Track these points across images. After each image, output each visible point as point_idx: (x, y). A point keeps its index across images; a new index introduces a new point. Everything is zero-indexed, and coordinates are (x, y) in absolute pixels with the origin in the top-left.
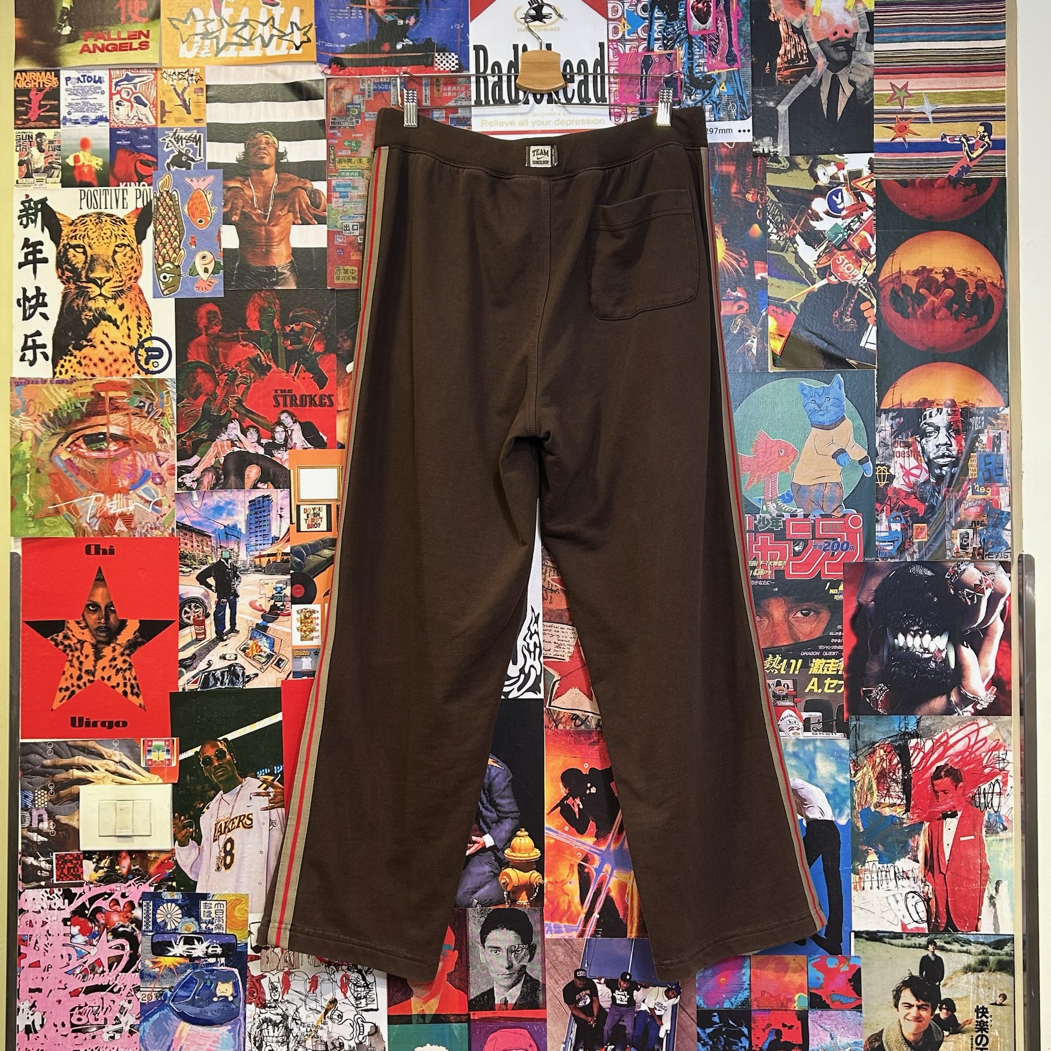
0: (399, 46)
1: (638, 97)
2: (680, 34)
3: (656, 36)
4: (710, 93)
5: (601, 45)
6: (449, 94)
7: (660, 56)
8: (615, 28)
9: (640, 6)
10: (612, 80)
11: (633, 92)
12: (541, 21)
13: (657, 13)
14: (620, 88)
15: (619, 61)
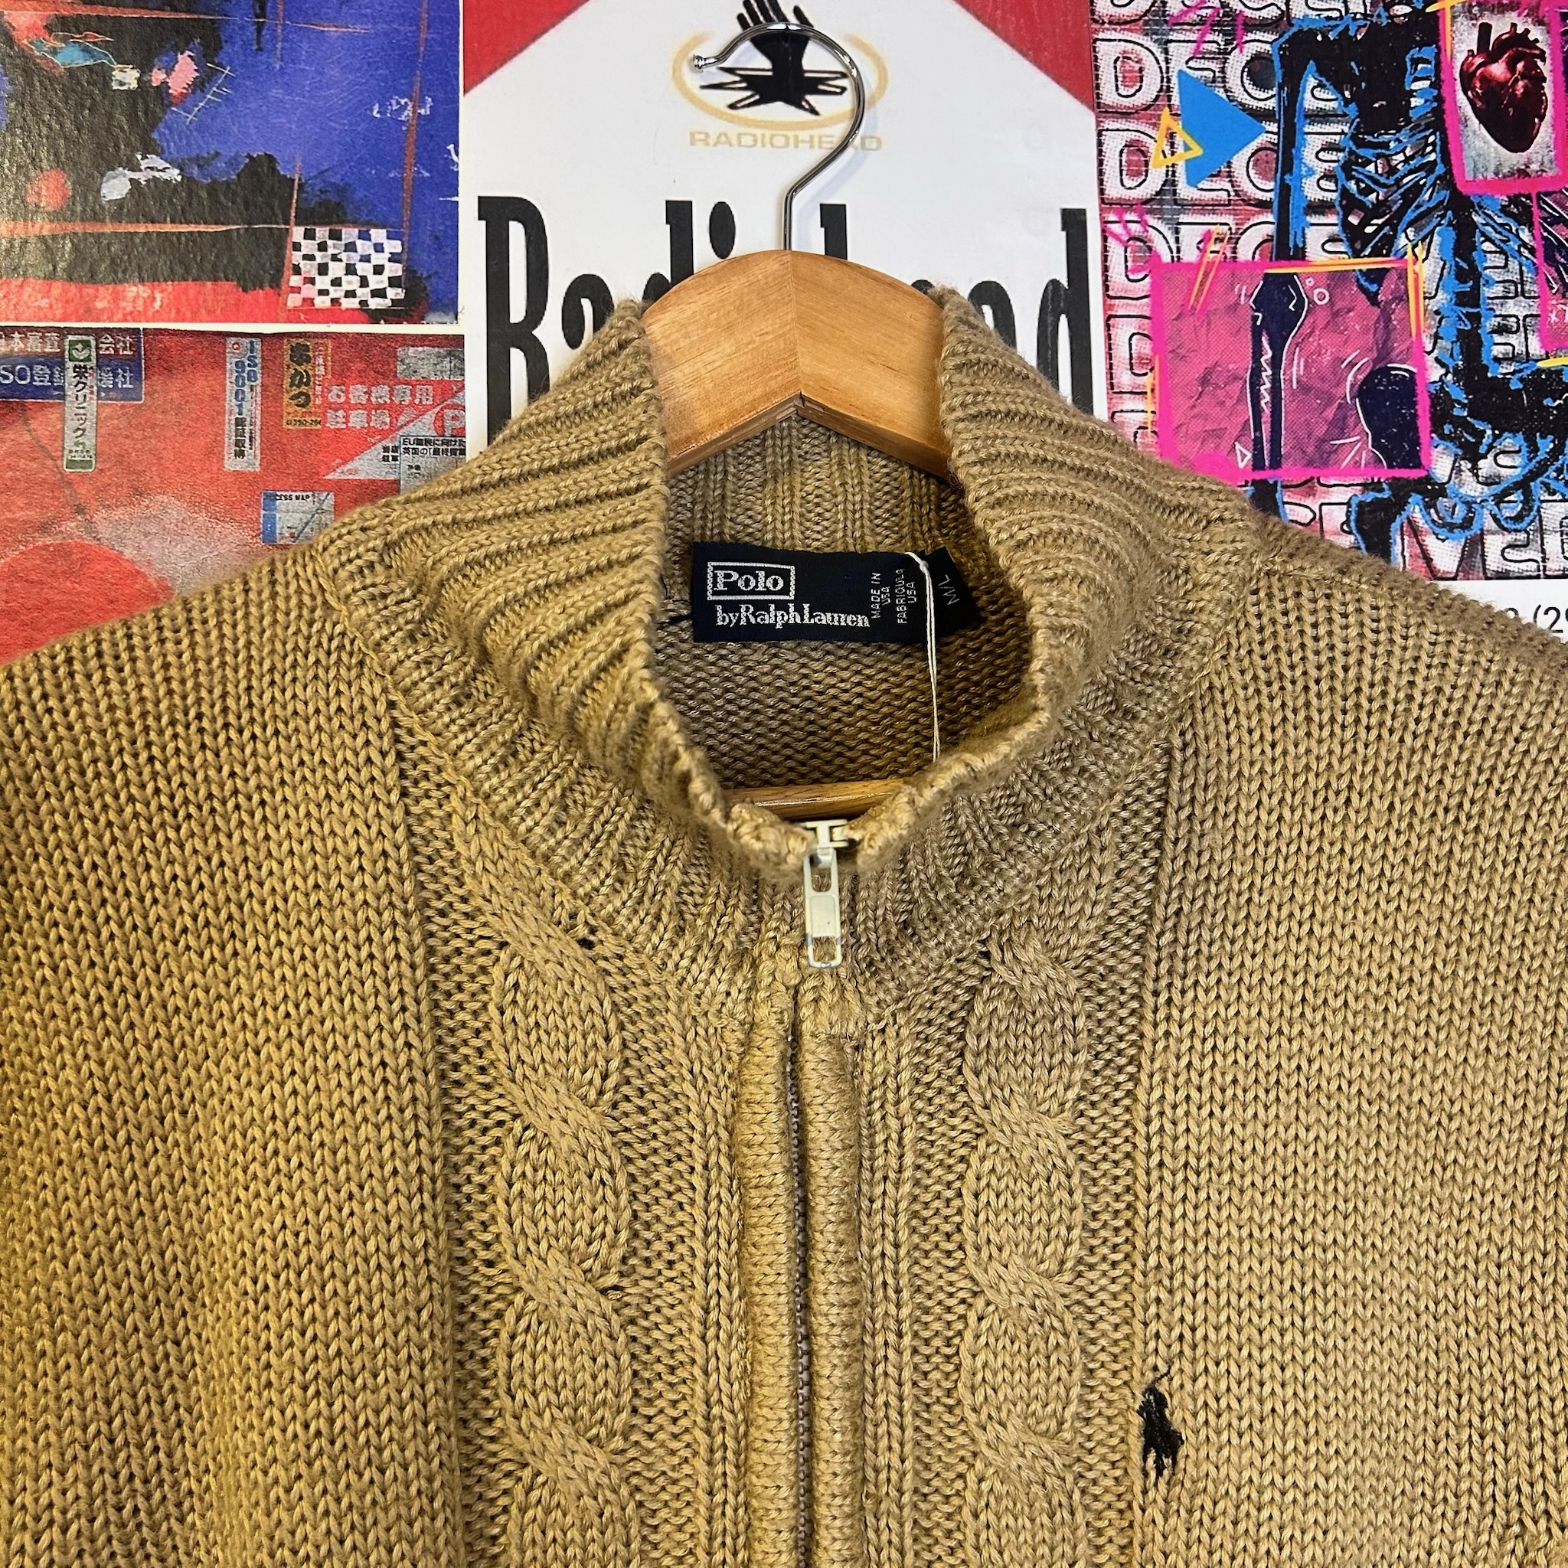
0: (115, 187)
1: (1244, 458)
2: (1417, 189)
3: (1312, 191)
4: (1557, 451)
5: (1073, 222)
6: (357, 420)
7: (1336, 280)
8: (1135, 148)
9: (1237, 61)
10: (1125, 379)
11: (1218, 434)
12: (796, 101)
13: (1315, 95)
14: (1164, 414)
15: (1155, 295)
